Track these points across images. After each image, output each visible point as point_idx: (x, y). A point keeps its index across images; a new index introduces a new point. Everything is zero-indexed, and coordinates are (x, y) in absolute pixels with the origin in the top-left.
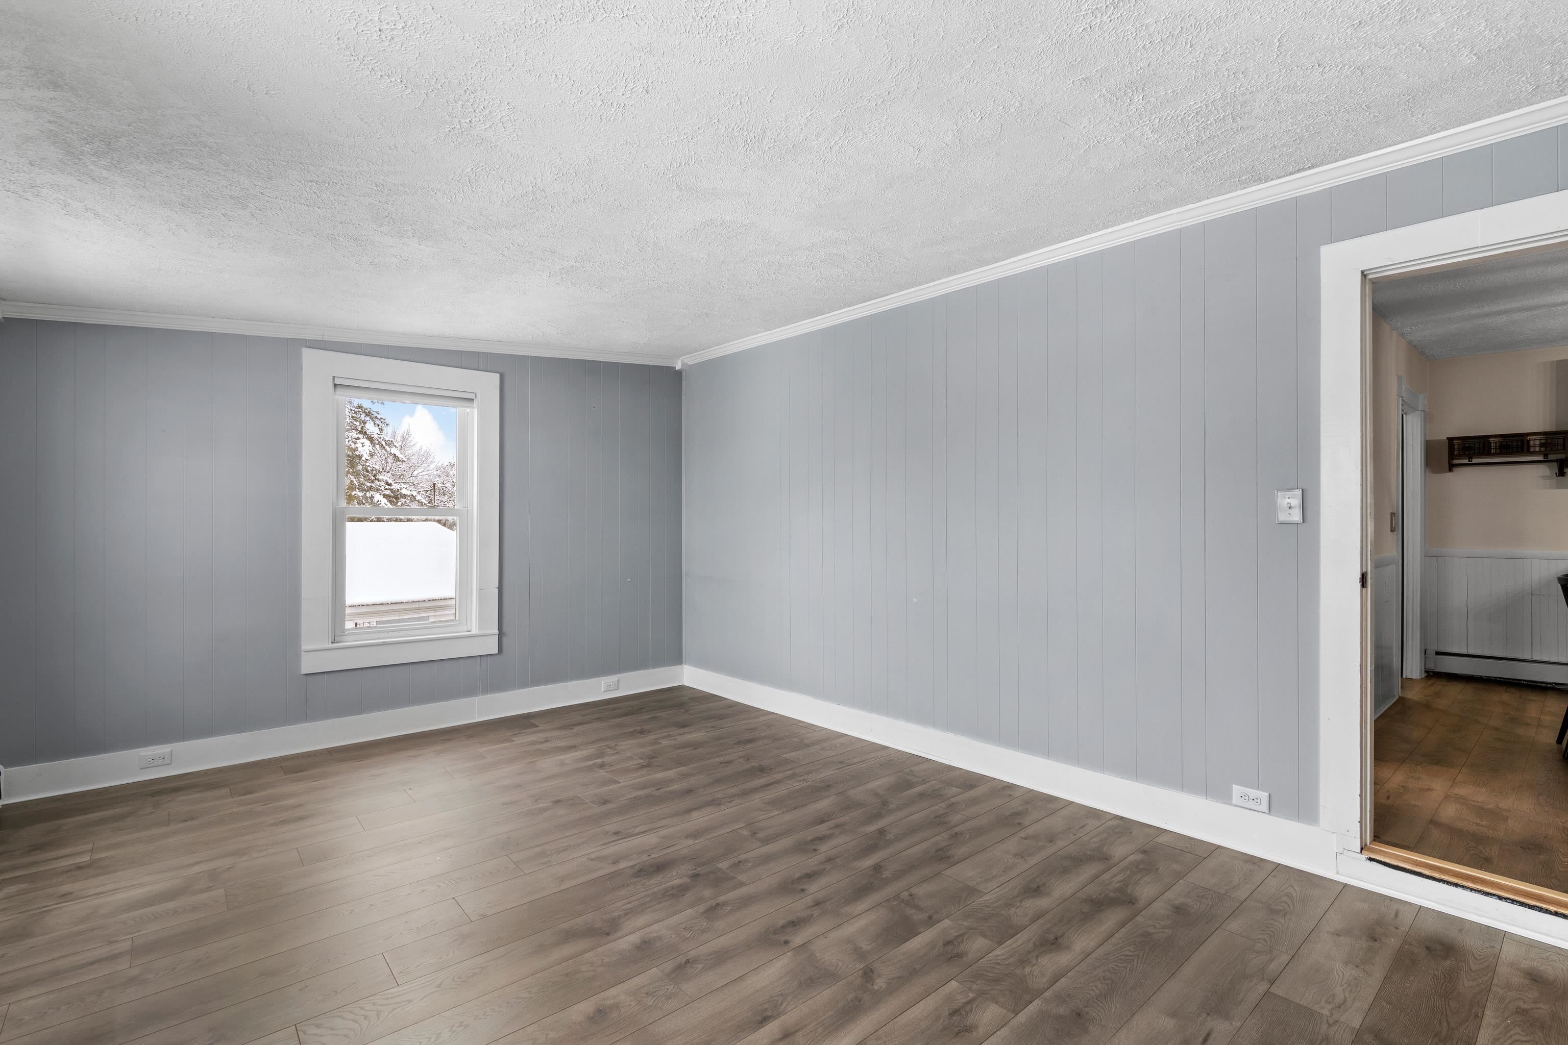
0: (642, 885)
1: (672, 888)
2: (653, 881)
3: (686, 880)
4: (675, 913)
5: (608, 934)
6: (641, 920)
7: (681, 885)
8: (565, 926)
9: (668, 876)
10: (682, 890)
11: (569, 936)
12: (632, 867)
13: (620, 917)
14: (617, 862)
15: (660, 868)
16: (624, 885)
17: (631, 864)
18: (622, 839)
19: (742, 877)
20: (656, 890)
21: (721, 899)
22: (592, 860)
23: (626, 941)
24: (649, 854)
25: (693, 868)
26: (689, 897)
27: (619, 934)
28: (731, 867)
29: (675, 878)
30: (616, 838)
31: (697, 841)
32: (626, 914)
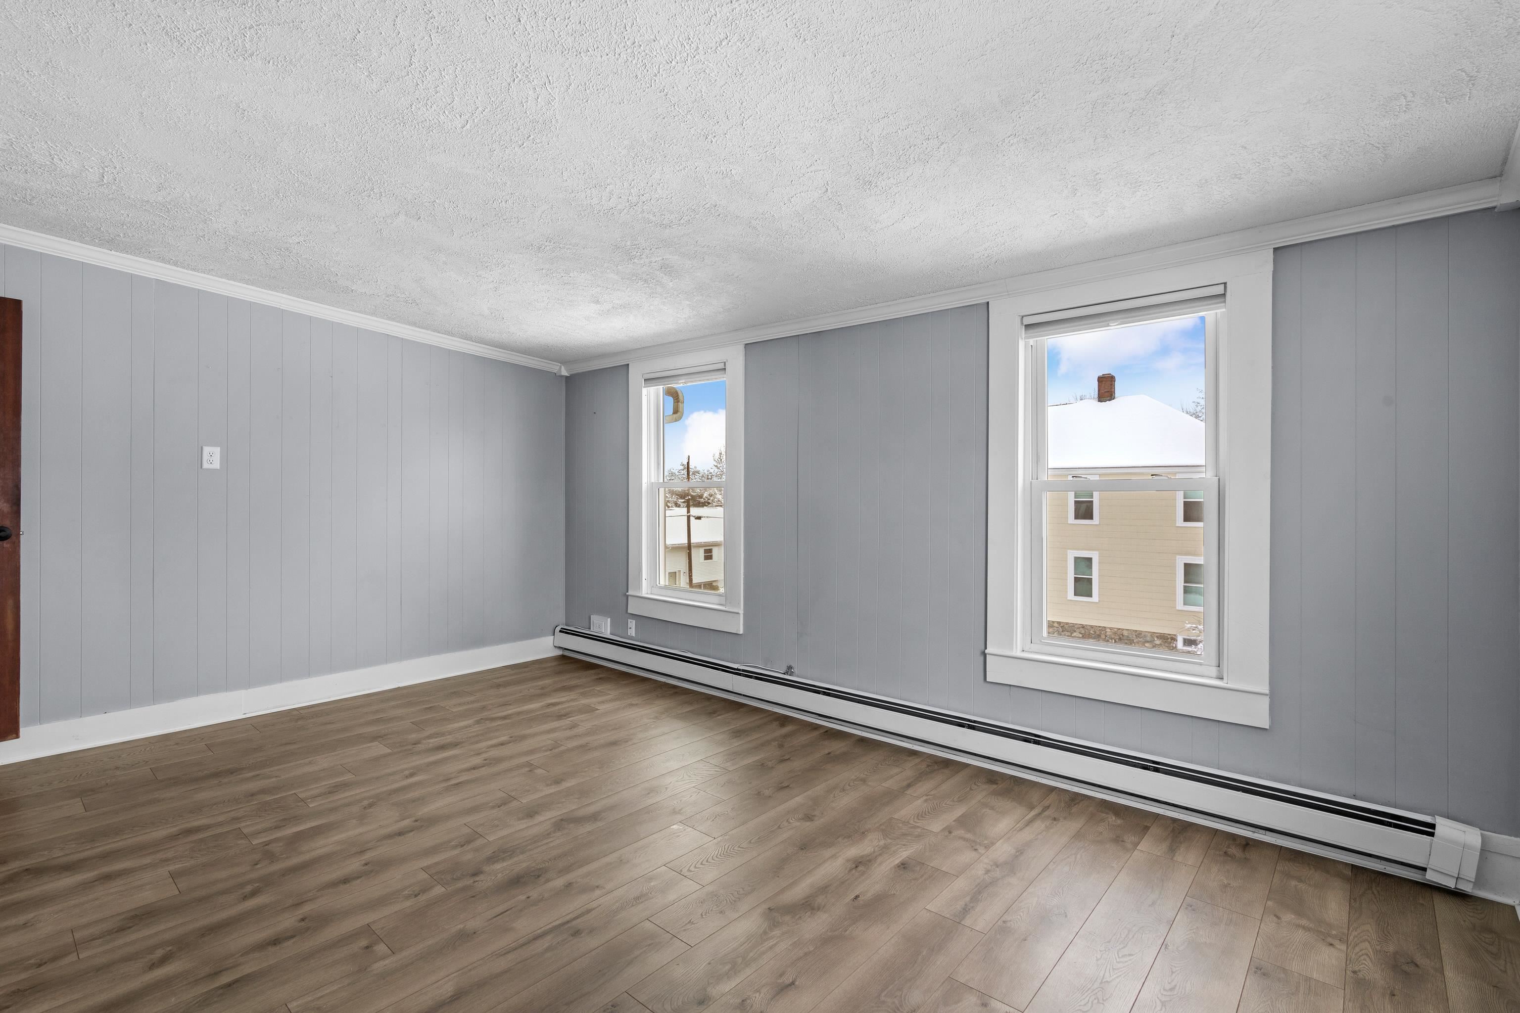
0: (535, 861)
1: (503, 859)
2: (524, 865)
3: (486, 869)
4: (502, 838)
5: (562, 820)
6: (535, 831)
7: (494, 863)
8: (600, 824)
9: (507, 872)
10: (493, 859)
11: (594, 817)
12: (548, 881)
13: (554, 832)
14: (567, 886)
15: (517, 881)
16: (555, 859)
17: (551, 885)
18: (568, 922)
19: (423, 876)
20: (521, 857)
21: (456, 852)
22: (597, 887)
23: (547, 817)
24: (529, 899)
25: (477, 883)
26: (488, 852)
27: (553, 820)
28: (432, 887)
29: (501, 870)
30: (574, 923)
31: (461, 926)
32: (548, 834)
